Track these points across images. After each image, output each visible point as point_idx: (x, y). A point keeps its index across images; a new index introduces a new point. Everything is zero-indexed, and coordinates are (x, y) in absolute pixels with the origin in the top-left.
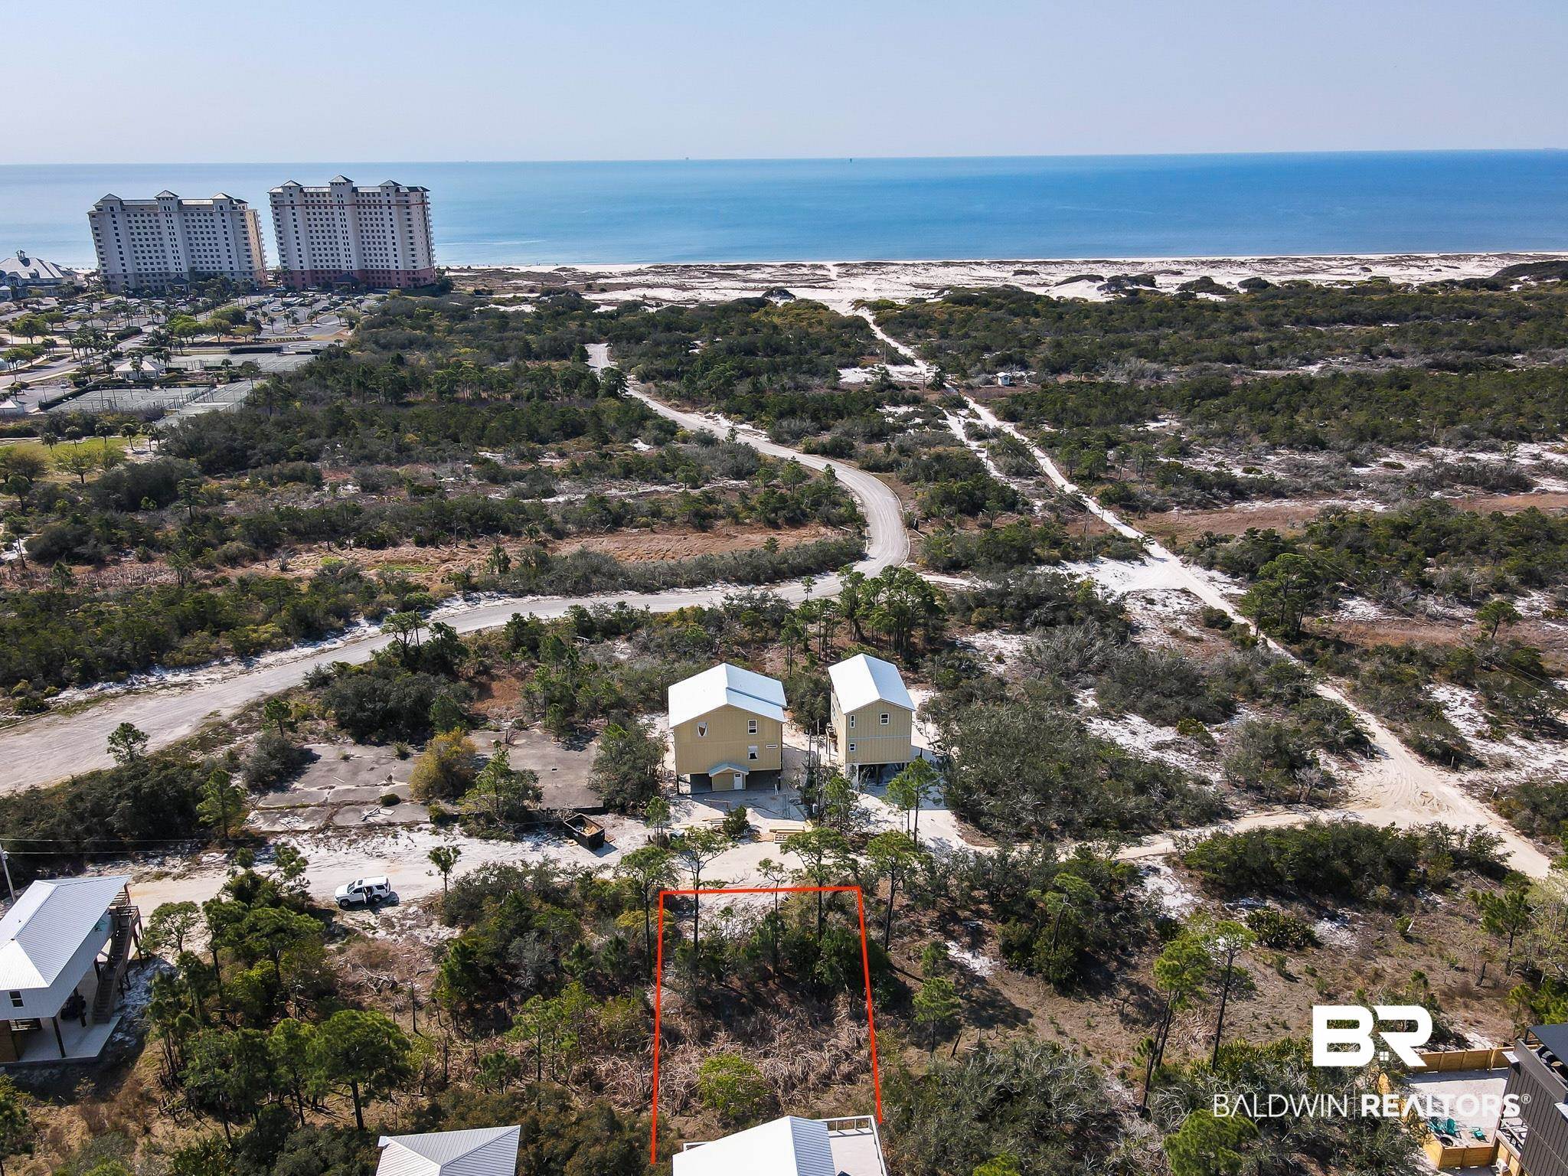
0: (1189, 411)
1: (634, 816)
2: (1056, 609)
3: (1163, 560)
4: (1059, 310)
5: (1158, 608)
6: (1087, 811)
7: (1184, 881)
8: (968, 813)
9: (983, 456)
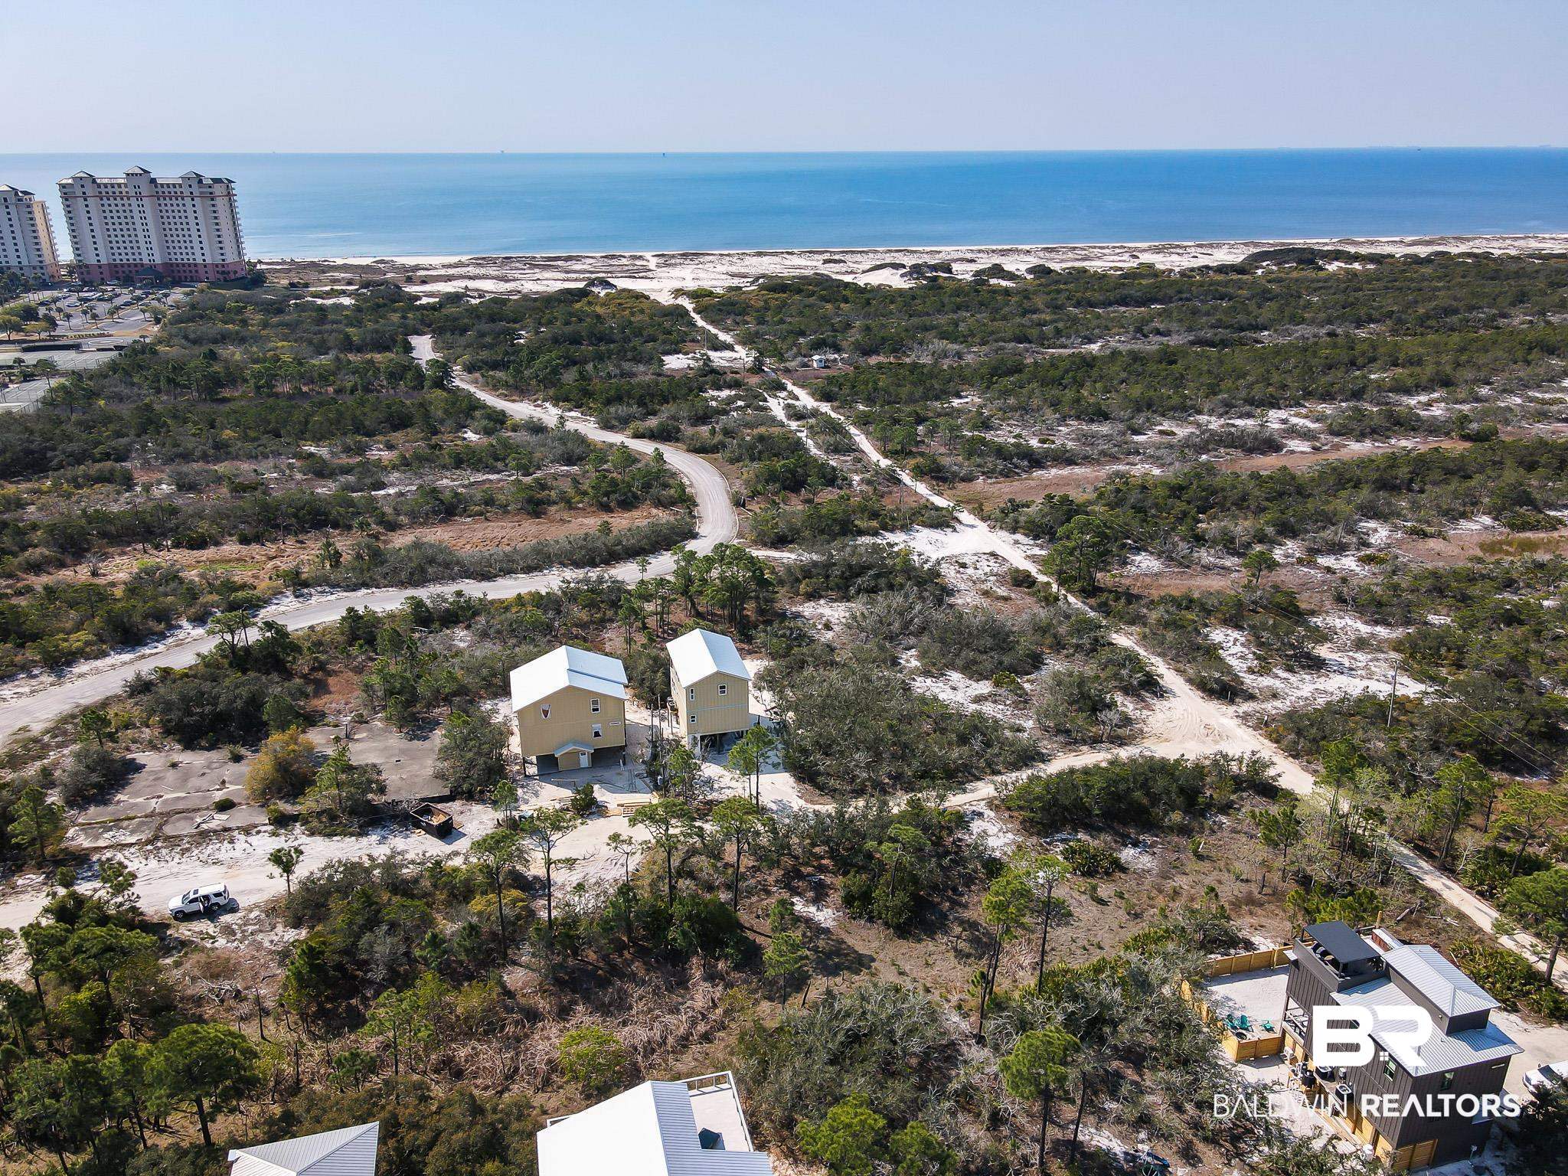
0: (988, 388)
1: (482, 801)
2: (878, 576)
3: (972, 526)
4: (867, 296)
5: (970, 571)
6: (916, 764)
7: (1005, 822)
8: (806, 774)
9: (803, 435)
